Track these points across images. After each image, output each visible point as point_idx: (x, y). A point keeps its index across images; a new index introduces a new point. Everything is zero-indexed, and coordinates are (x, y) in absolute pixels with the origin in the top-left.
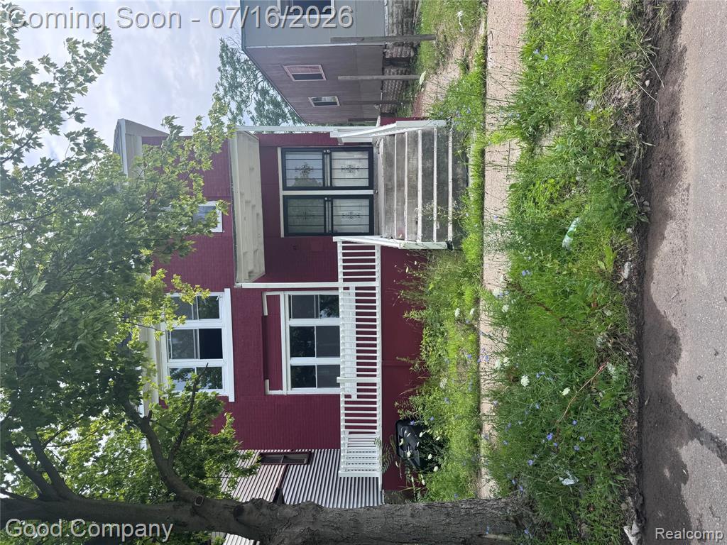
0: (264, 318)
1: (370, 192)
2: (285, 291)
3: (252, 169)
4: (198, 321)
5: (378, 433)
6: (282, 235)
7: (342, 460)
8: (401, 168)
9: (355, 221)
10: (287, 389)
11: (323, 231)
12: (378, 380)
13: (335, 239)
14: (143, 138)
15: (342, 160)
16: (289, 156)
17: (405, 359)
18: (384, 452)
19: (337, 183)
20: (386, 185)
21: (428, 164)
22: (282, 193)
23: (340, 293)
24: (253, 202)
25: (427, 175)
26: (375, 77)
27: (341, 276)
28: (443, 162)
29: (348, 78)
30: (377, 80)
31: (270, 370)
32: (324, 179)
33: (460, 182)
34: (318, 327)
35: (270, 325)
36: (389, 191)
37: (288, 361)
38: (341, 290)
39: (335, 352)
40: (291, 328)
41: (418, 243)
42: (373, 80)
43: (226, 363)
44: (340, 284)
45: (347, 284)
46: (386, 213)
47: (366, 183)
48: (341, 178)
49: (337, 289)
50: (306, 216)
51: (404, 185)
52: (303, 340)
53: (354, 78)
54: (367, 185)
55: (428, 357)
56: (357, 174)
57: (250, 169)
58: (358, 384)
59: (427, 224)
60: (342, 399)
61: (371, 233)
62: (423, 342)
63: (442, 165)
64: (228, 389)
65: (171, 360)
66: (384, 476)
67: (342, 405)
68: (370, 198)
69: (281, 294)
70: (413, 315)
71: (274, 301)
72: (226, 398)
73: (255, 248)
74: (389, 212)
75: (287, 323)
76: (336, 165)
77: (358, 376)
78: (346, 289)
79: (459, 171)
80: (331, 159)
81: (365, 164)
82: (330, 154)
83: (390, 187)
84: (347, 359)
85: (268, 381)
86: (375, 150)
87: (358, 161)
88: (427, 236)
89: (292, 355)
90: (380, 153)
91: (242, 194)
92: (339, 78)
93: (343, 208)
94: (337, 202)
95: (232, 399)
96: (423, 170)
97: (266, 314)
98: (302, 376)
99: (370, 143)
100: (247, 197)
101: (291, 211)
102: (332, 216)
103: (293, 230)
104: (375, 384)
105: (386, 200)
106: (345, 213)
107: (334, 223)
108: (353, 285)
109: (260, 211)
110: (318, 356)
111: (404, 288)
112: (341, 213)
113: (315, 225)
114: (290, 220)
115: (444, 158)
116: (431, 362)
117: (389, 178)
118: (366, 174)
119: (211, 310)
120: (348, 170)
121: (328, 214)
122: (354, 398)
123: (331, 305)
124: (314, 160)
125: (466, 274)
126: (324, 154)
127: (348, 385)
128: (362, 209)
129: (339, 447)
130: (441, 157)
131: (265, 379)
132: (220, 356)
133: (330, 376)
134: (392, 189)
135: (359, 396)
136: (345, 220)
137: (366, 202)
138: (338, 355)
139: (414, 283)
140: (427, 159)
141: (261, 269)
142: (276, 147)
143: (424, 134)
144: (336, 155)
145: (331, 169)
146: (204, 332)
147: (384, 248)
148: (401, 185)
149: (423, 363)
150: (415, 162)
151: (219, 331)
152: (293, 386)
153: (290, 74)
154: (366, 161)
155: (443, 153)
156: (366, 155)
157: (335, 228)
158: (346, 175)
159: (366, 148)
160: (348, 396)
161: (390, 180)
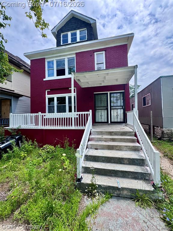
0: (68, 88)
1: (109, 122)
4: (68, 68)
6: (94, 93)
9: (100, 117)
10: (47, 96)
11: (96, 106)
12: (38, 127)
13: (91, 111)
14: (127, 44)
15: (120, 112)
16: (122, 94)
19: (112, 111)
21: (126, 161)
22: (109, 93)
28: (129, 175)
29: (151, 115)
31: (52, 92)
32: (114, 106)
34: (66, 105)
35: (66, 90)
37: (55, 96)
39: (59, 111)
40: (65, 97)
43: (55, 77)
47: (113, 121)
50: (101, 101)
52: (61, 101)
54: (112, 121)
56: (116, 118)
57: (117, 79)
60: (44, 114)
63: (127, 174)
64: (47, 78)
65: (56, 61)
72: (45, 78)
73: (90, 83)
75: (67, 95)
76: (119, 110)
78: (77, 115)
79: (125, 192)
82: (122, 108)
83: (112, 134)
84: (56, 115)
85: (50, 90)
86: (124, 124)
87: (120, 118)
89: (58, 98)
92: (151, 111)
93: (104, 113)
94: (106, 111)
95: (44, 80)
98: (51, 100)
99: (126, 122)
100: (107, 77)
101: (102, 96)
102: (101, 109)
103: (97, 97)
106: (102, 114)
107: (99, 110)
108: (78, 116)
109: (102, 85)
112: (102, 112)
113: (98, 104)
114: (100, 95)
115: (131, 175)
118: (116, 121)
124: (120, 103)
126: (122, 106)
128: (104, 119)
129: (31, 113)
130: (131, 174)
133: (51, 111)
135: (45, 119)
136: (100, 114)
137: (106, 121)
140: (128, 161)
141: (83, 86)
142: (124, 90)
144: (122, 110)
145: (117, 109)
146: (64, 69)
148: (113, 140)
151: (64, 75)
152: (49, 98)
153: (145, 96)
154: (120, 121)
155: (135, 176)
156: (122, 121)
157: (97, 110)
158: (115, 114)
159: (125, 121)
160: (45, 116)
161: (115, 134)
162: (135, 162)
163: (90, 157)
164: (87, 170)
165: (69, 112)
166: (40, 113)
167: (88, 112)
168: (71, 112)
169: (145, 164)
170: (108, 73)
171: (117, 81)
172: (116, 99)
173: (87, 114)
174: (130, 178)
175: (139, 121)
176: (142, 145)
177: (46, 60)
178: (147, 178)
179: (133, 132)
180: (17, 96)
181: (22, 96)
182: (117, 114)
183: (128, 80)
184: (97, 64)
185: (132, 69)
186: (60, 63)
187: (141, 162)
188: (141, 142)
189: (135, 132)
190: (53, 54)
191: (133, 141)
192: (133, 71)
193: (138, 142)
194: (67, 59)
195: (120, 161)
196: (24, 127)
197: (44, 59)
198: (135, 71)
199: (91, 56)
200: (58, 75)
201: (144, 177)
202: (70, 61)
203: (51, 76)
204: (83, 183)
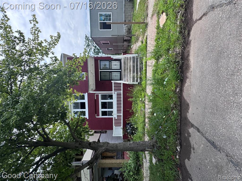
0: (95, 100)
1: (120, 70)
2: (100, 93)
3: (92, 65)
4: (80, 100)
5: (122, 126)
6: (100, 80)
7: (113, 132)
8: (127, 65)
9: (117, 77)
10: (101, 116)
11: (109, 79)
12: (122, 114)
13: (112, 81)
14: (67, 58)
15: (114, 63)
16: (101, 62)
17: (128, 110)
18: (123, 131)
19: (112, 68)
20: (124, 69)
22: (100, 70)
23: (113, 94)
24: (93, 73)
25: (134, 67)
26: (122, 44)
27: (113, 90)
28: (137, 64)
30: (122, 45)
31: (97, 112)
32: (109, 67)
33: (141, 69)
34: (108, 102)
35: (96, 101)
36: (125, 70)
37: (101, 110)
38: (113, 93)
40: (101, 102)
41: (131, 83)
42: (121, 45)
43: (86, 110)
44: (113, 92)
45: (115, 92)
46: (124, 75)
47: (119, 68)
48: (114, 67)
49: (112, 93)
50: (105, 76)
51: (128, 69)
52: (104, 105)
53: (117, 44)
54: (120, 69)
55: (133, 109)
56: (117, 66)
58: (117, 115)
59: (134, 78)
60: (114, 119)
61: (120, 80)
62: (132, 105)
64: (87, 116)
65: (74, 109)
66: (123, 136)
67: (114, 120)
68: (120, 72)
69: (99, 94)
70: (130, 99)
71: (97, 96)
72: (86, 118)
74: (125, 75)
75: (100, 101)
76: (112, 64)
77: (117, 113)
79: (141, 66)
80: (111, 63)
81: (119, 64)
82: (111, 61)
84: (115, 109)
85: (96, 114)
86: (121, 61)
87: (118, 63)
88: (133, 81)
89: (102, 108)
90: (123, 61)
91: (90, 71)
92: (113, 44)
93: (114, 74)
94: (112, 73)
95: (88, 118)
96: (133, 66)
97: (96, 99)
98: (104, 113)
99: (120, 59)
100: (91, 71)
103: (102, 79)
104: (121, 115)
105: (124, 72)
106: (114, 75)
109: (94, 75)
110: (108, 109)
111: (128, 93)
113: (107, 78)
114: (101, 77)
116: (134, 110)
117: (125, 67)
118: (119, 66)
119: (83, 98)
120: (115, 65)
121: (110, 75)
123: (111, 97)
124: (107, 63)
125: (142, 90)
126: (109, 61)
127: (115, 115)
131: (95, 114)
132: (85, 108)
133: (111, 113)
134: (126, 70)
135: (117, 118)
136: (114, 77)
137: (119, 73)
138: (113, 109)
139: (130, 92)
141: (94, 88)
142: (98, 60)
143: (133, 57)
144: (112, 62)
145: (111, 65)
146: (81, 103)
147: (123, 84)
148: (127, 69)
149: (132, 110)
150: (131, 64)
151: (85, 103)
152: (102, 116)
153: (102, 43)
154: (119, 63)
155: (137, 62)
156: (119, 62)
157: (112, 79)
161: (125, 68)
164: (137, 81)
173: (114, 83)
203: (85, 114)
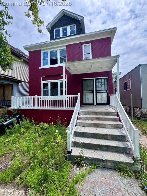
0: (60, 75)
4: (60, 58)
6: (82, 79)
9: (87, 99)
10: (43, 82)
11: (84, 90)
12: (35, 108)
13: (79, 94)
14: (110, 37)
16: (106, 80)
19: (98, 94)
21: (109, 137)
22: (94, 78)
28: (112, 149)
29: (132, 97)
31: (47, 78)
32: (99, 90)
34: (58, 89)
37: (49, 82)
39: (52, 94)
40: (58, 82)
43: (49, 66)
50: (88, 85)
52: (54, 86)
54: (97, 103)
56: (100, 100)
57: (102, 67)
63: (110, 148)
64: (42, 67)
65: (50, 52)
68: (94, 104)
72: (40, 66)
73: (78, 70)
76: (103, 94)
78: (68, 97)
79: (109, 164)
80: (105, 92)
82: (106, 92)
83: (97, 114)
85: (44, 77)
86: (108, 105)
87: (105, 101)
89: (51, 83)
92: (132, 95)
93: (90, 96)
94: (92, 94)
95: (40, 68)
98: (46, 85)
99: (110, 104)
100: (93, 65)
101: (89, 81)
102: (88, 93)
103: (84, 82)
106: (89, 97)
107: (86, 94)
108: (68, 99)
109: (89, 72)
112: (89, 95)
113: (85, 88)
114: (87, 81)
115: (114, 149)
118: (100, 102)
122: (40, 99)
124: (104, 87)
126: (106, 90)
128: (90, 101)
129: (29, 96)
131: (45, 76)
133: (46, 94)
135: (40, 101)
136: (87, 96)
137: (92, 103)
140: (112, 137)
141: (73, 73)
142: (108, 76)
144: (106, 94)
145: (102, 92)
146: (57, 59)
148: (99, 119)
151: (57, 64)
152: (44, 84)
153: (126, 81)
154: (104, 103)
155: (117, 150)
156: (106, 102)
157: (85, 94)
158: (100, 97)
159: (108, 103)
160: (40, 98)
161: (100, 114)
162: (117, 138)
163: (79, 134)
164: (76, 144)
165: (61, 95)
166: (37, 96)
167: (77, 95)
168: (63, 95)
169: (126, 140)
170: (94, 62)
171: (102, 69)
172: (101, 84)
173: (76, 97)
174: (113, 152)
175: (120, 103)
176: (124, 123)
177: (41, 52)
178: (128, 152)
179: (115, 112)
180: (18, 82)
181: (21, 81)
182: (102, 97)
183: (111, 67)
184: (84, 54)
185: (115, 58)
186: (53, 54)
187: (122, 138)
188: (122, 121)
189: (117, 113)
190: (47, 46)
191: (115, 120)
192: (116, 60)
193: (120, 121)
194: (59, 50)
195: (104, 137)
196: (23, 107)
197: (40, 50)
198: (117, 60)
199: (79, 47)
200: (51, 64)
201: (126, 151)
202: (62, 52)
203: (45, 65)
204: (72, 155)
